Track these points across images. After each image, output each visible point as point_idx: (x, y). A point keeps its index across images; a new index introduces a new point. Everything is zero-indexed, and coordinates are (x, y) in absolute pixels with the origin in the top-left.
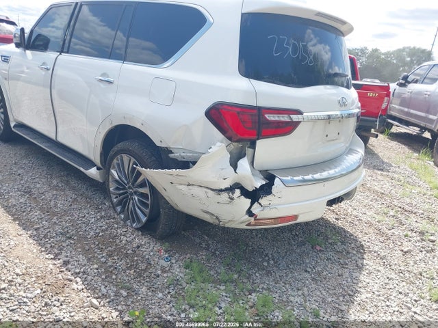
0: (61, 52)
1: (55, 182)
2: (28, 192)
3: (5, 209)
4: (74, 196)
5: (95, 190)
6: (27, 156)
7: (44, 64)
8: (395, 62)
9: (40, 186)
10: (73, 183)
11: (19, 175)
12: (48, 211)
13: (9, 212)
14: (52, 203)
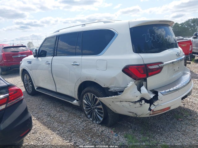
0: (54, 56)
1: (58, 109)
2: (49, 115)
3: (43, 124)
4: (68, 114)
5: (76, 110)
6: (43, 100)
7: (47, 62)
8: (186, 27)
9: (53, 112)
10: (66, 108)
11: (43, 108)
12: (60, 122)
13: (45, 125)
14: (60, 119)
